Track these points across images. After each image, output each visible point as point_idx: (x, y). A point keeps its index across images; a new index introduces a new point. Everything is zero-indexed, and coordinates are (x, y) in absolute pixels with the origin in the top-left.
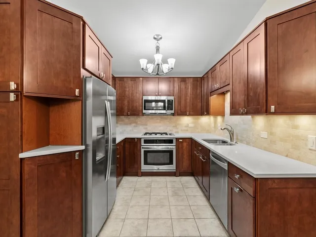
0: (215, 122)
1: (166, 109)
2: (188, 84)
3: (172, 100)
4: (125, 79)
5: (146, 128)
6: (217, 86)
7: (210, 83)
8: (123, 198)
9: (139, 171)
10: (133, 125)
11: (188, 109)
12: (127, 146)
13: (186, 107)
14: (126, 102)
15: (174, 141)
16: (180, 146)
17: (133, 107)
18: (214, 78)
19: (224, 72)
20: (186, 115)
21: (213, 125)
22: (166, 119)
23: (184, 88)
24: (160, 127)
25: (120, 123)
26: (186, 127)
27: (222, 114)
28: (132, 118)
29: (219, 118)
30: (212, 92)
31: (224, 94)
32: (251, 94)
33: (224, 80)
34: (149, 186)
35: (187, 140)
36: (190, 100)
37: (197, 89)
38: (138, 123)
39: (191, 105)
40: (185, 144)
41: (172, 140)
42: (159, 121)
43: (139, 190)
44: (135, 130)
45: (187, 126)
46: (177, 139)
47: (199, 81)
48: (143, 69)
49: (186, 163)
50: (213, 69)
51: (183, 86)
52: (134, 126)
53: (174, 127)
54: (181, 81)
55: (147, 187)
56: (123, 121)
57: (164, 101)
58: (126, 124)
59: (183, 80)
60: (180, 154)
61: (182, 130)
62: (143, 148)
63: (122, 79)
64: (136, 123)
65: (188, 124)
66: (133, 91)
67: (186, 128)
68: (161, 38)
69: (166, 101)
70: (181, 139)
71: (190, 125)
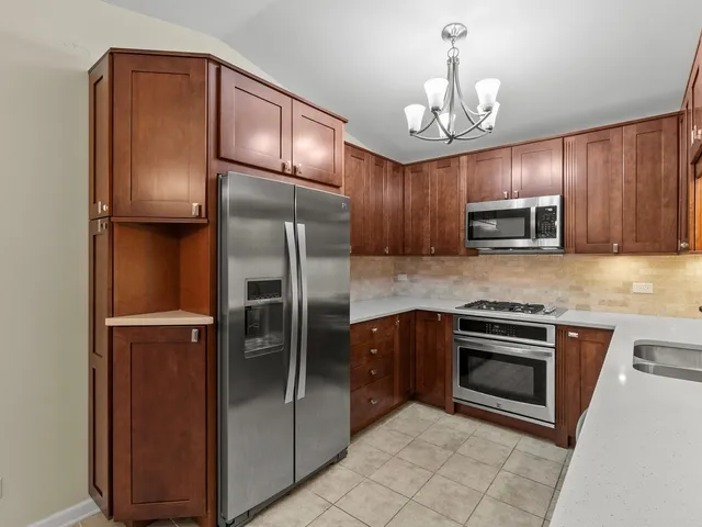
2: (616, 150)
3: (554, 208)
4: (425, 168)
5: (486, 290)
8: (371, 453)
9: (448, 398)
10: (455, 278)
11: (616, 230)
12: (419, 329)
14: (427, 224)
15: (551, 333)
17: (442, 233)
20: (607, 250)
22: (544, 265)
23: (600, 163)
24: (527, 286)
25: (423, 272)
26: (619, 291)
28: (449, 261)
34: (453, 446)
35: (600, 336)
37: (656, 161)
38: (465, 273)
39: (631, 219)
40: (591, 349)
41: (544, 330)
42: (522, 270)
43: (420, 448)
44: (457, 293)
45: (626, 288)
46: (561, 330)
48: (412, 132)
52: (455, 282)
53: (572, 288)
55: (445, 447)
56: (428, 267)
57: (524, 213)
58: (436, 276)
61: (602, 302)
63: (417, 167)
64: (459, 273)
65: (629, 284)
66: (442, 193)
67: (620, 297)
68: (464, 34)
69: (533, 210)
70: (575, 328)
71: (636, 288)
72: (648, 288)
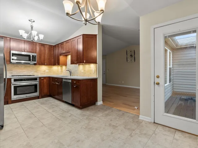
0: (62, 69)
1: (31, 61)
2: (46, 48)
3: (35, 56)
6: (64, 52)
7: (60, 50)
9: (10, 100)
11: (46, 61)
13: (44, 60)
16: (42, 81)
18: (62, 48)
19: (68, 46)
20: (44, 65)
21: (60, 70)
22: (29, 67)
23: (43, 49)
24: (24, 72)
26: (43, 72)
27: (66, 65)
29: (64, 67)
30: (61, 54)
31: (66, 56)
32: (79, 57)
33: (68, 50)
35: (46, 78)
36: (47, 57)
37: (51, 51)
39: (48, 60)
40: (45, 80)
41: (37, 78)
42: (23, 68)
45: (45, 71)
46: (40, 78)
47: (52, 48)
49: (46, 90)
50: (62, 43)
51: (42, 48)
53: (35, 72)
54: (41, 46)
57: (29, 56)
59: (43, 45)
60: (42, 86)
61: (41, 74)
62: (13, 85)
65: (45, 70)
68: (34, 21)
69: (31, 56)
70: (42, 77)
71: (46, 71)
72: (48, 71)
